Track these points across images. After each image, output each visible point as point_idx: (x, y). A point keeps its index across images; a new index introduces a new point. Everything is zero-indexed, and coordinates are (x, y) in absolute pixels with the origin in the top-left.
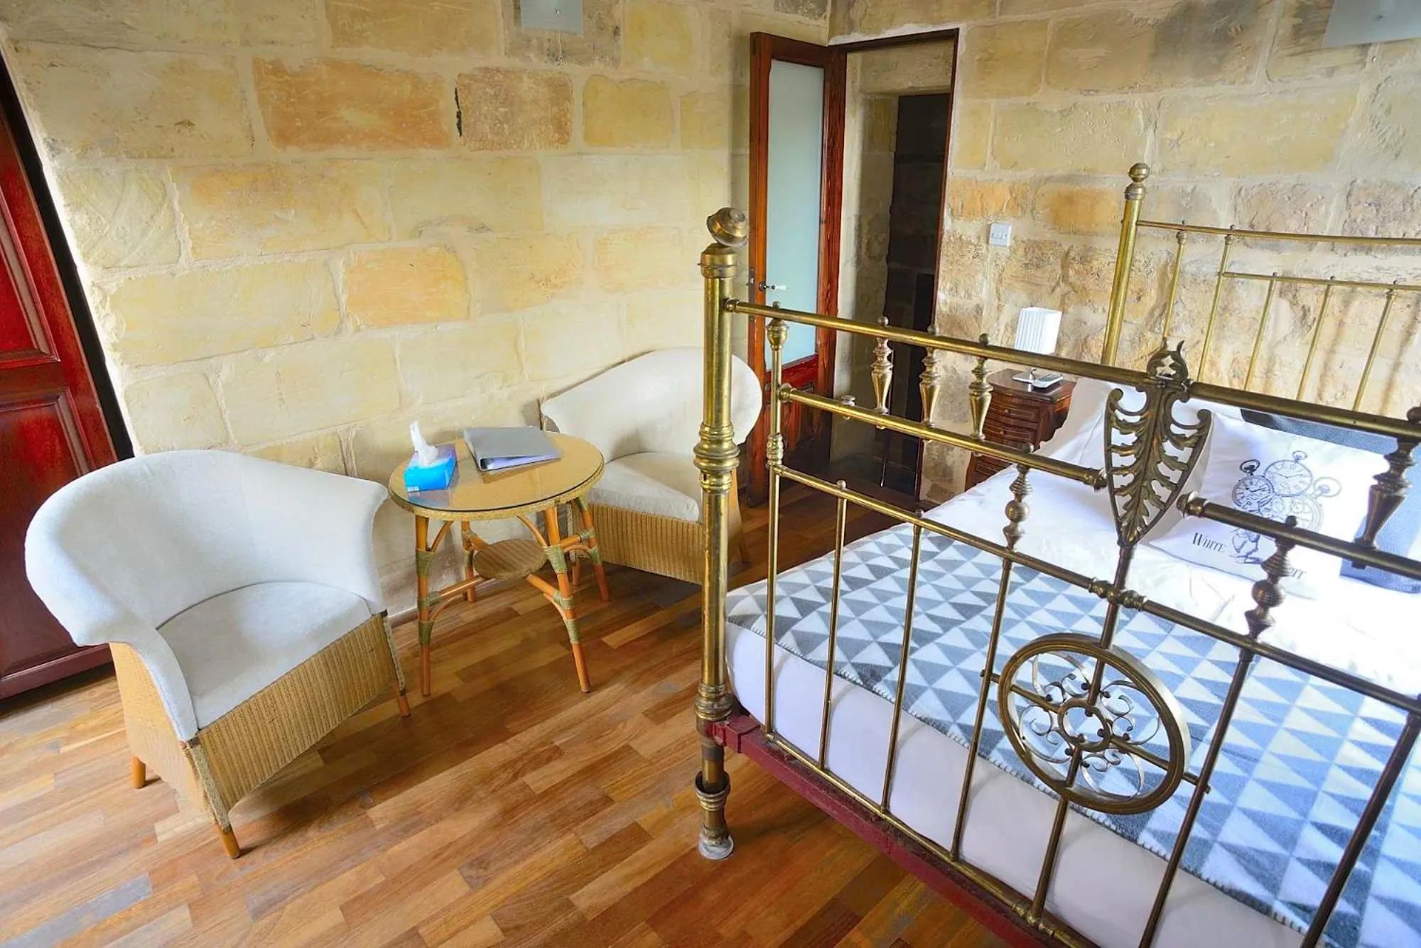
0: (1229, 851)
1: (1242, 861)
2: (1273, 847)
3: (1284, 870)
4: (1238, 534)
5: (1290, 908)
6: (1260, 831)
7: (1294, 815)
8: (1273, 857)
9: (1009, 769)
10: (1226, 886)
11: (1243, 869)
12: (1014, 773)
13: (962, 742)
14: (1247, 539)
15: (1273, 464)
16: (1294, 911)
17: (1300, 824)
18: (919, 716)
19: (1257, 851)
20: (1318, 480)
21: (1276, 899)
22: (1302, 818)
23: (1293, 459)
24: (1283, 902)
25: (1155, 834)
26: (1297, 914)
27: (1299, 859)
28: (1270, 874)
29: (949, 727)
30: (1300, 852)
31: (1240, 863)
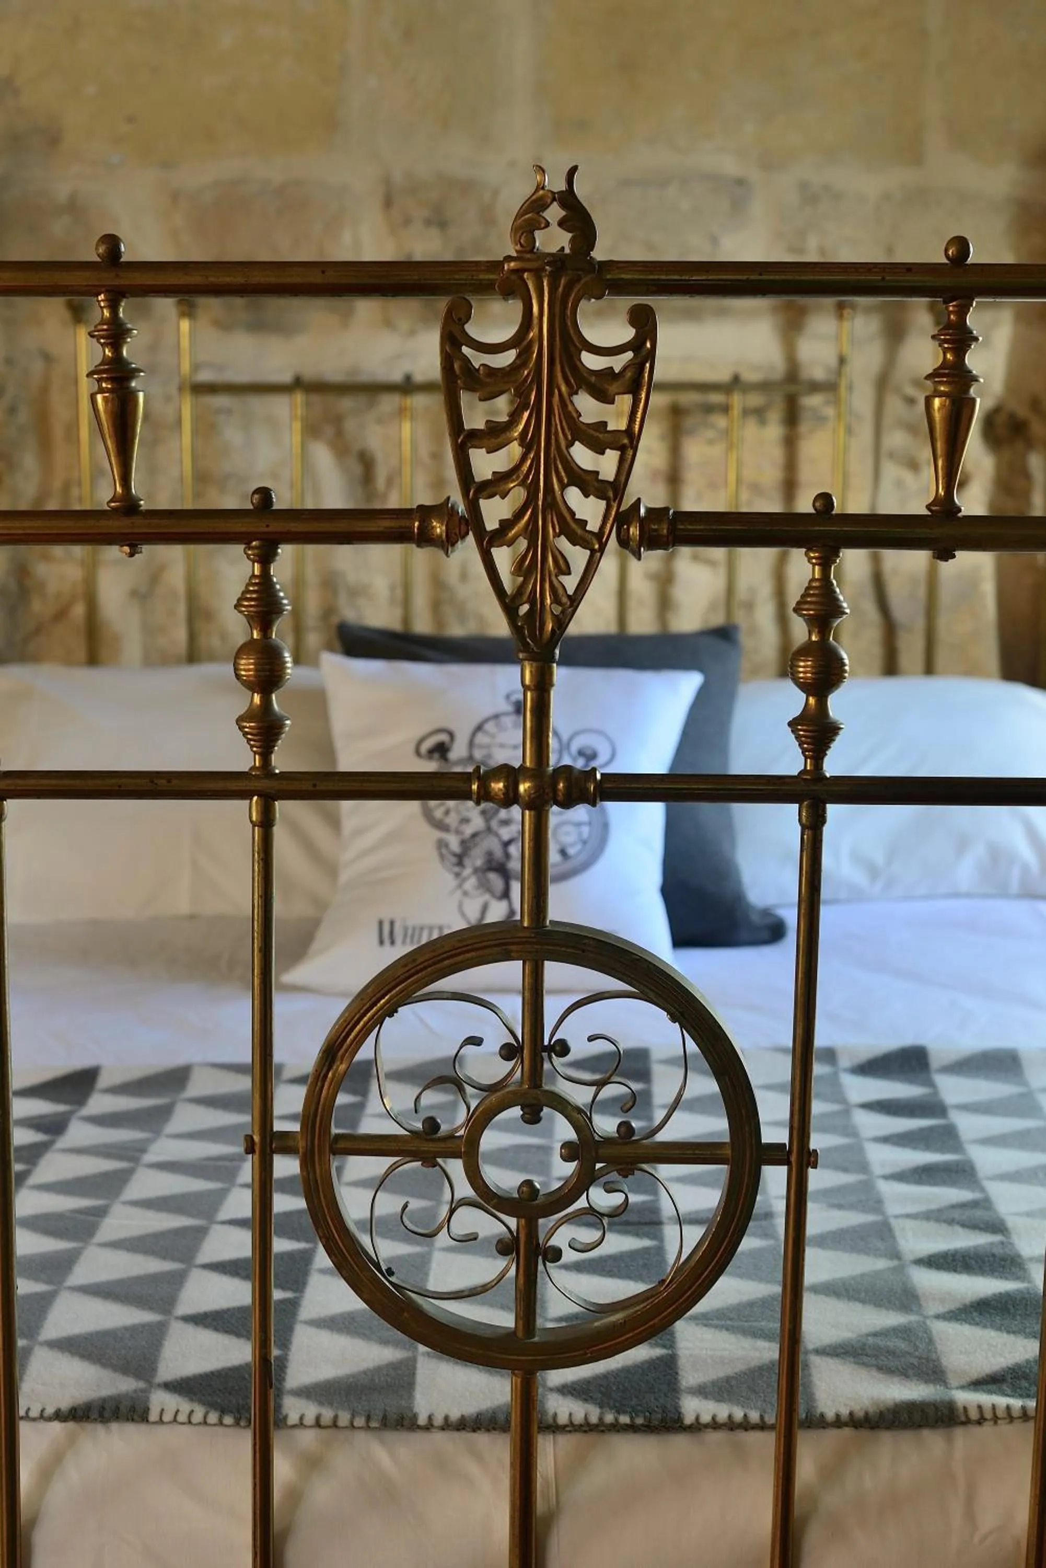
0: (837, 1355)
1: (866, 1359)
2: (892, 1319)
3: (931, 1341)
4: (465, 893)
5: (976, 1390)
6: (858, 1306)
7: (881, 1264)
8: (903, 1332)
9: (344, 1418)
10: (871, 1410)
11: (874, 1372)
12: (360, 1422)
13: (198, 1416)
14: (487, 897)
15: (479, 728)
16: (984, 1391)
17: (900, 1270)
18: (50, 1411)
19: (875, 1335)
20: (571, 739)
21: (951, 1389)
22: (895, 1263)
23: (510, 708)
24: (962, 1388)
25: (702, 1391)
26: (990, 1392)
27: (938, 1317)
28: (920, 1358)
29: (147, 1399)
30: (933, 1308)
31: (865, 1365)
